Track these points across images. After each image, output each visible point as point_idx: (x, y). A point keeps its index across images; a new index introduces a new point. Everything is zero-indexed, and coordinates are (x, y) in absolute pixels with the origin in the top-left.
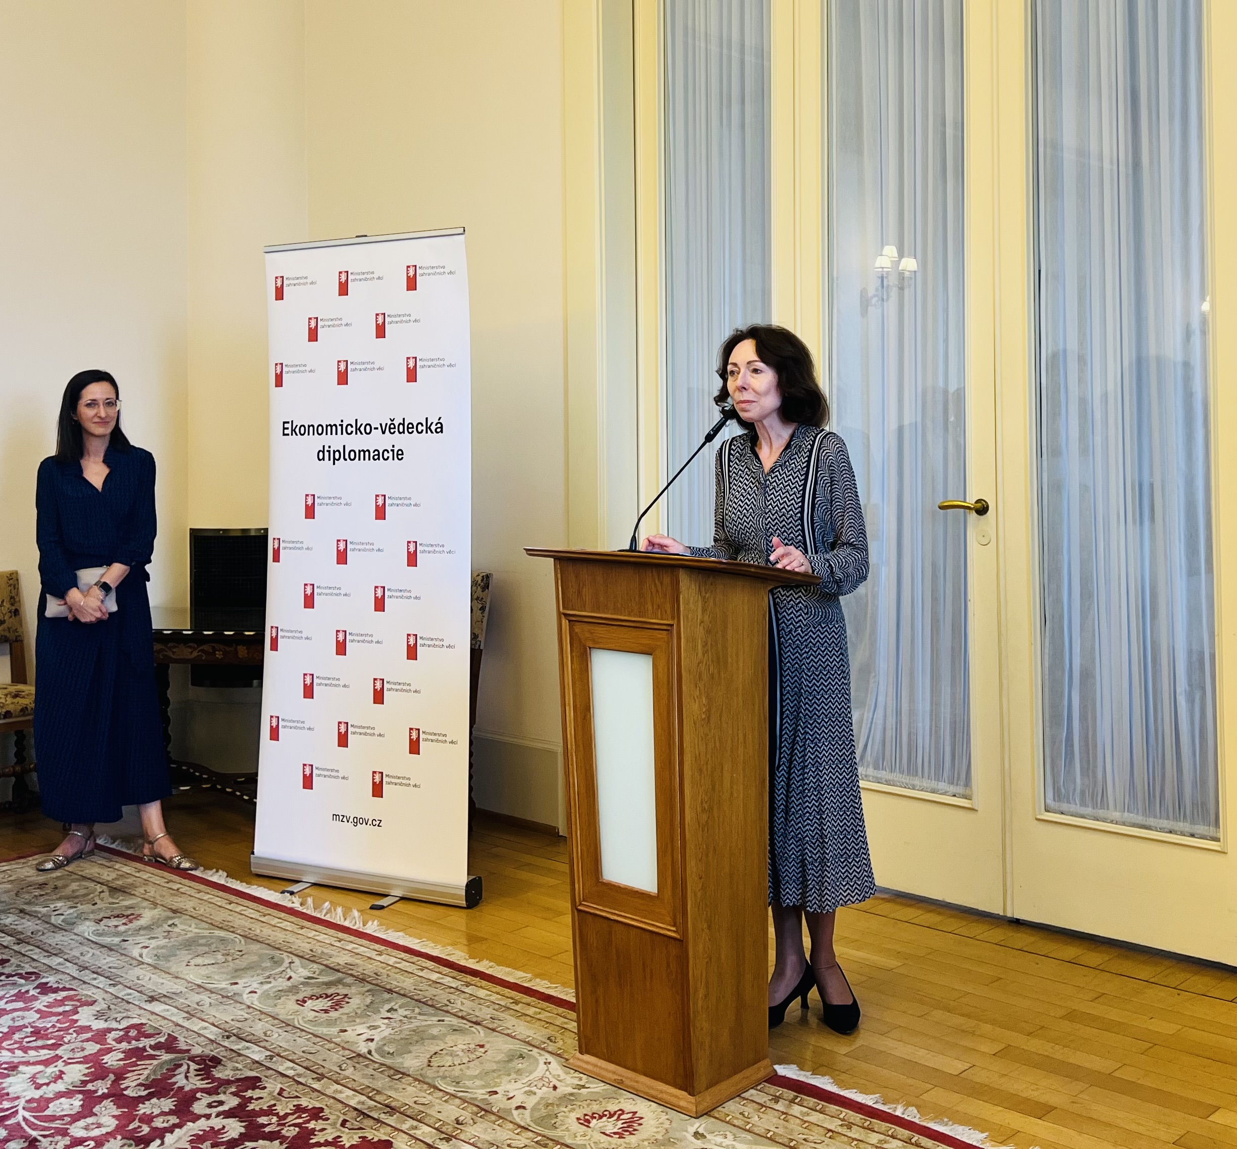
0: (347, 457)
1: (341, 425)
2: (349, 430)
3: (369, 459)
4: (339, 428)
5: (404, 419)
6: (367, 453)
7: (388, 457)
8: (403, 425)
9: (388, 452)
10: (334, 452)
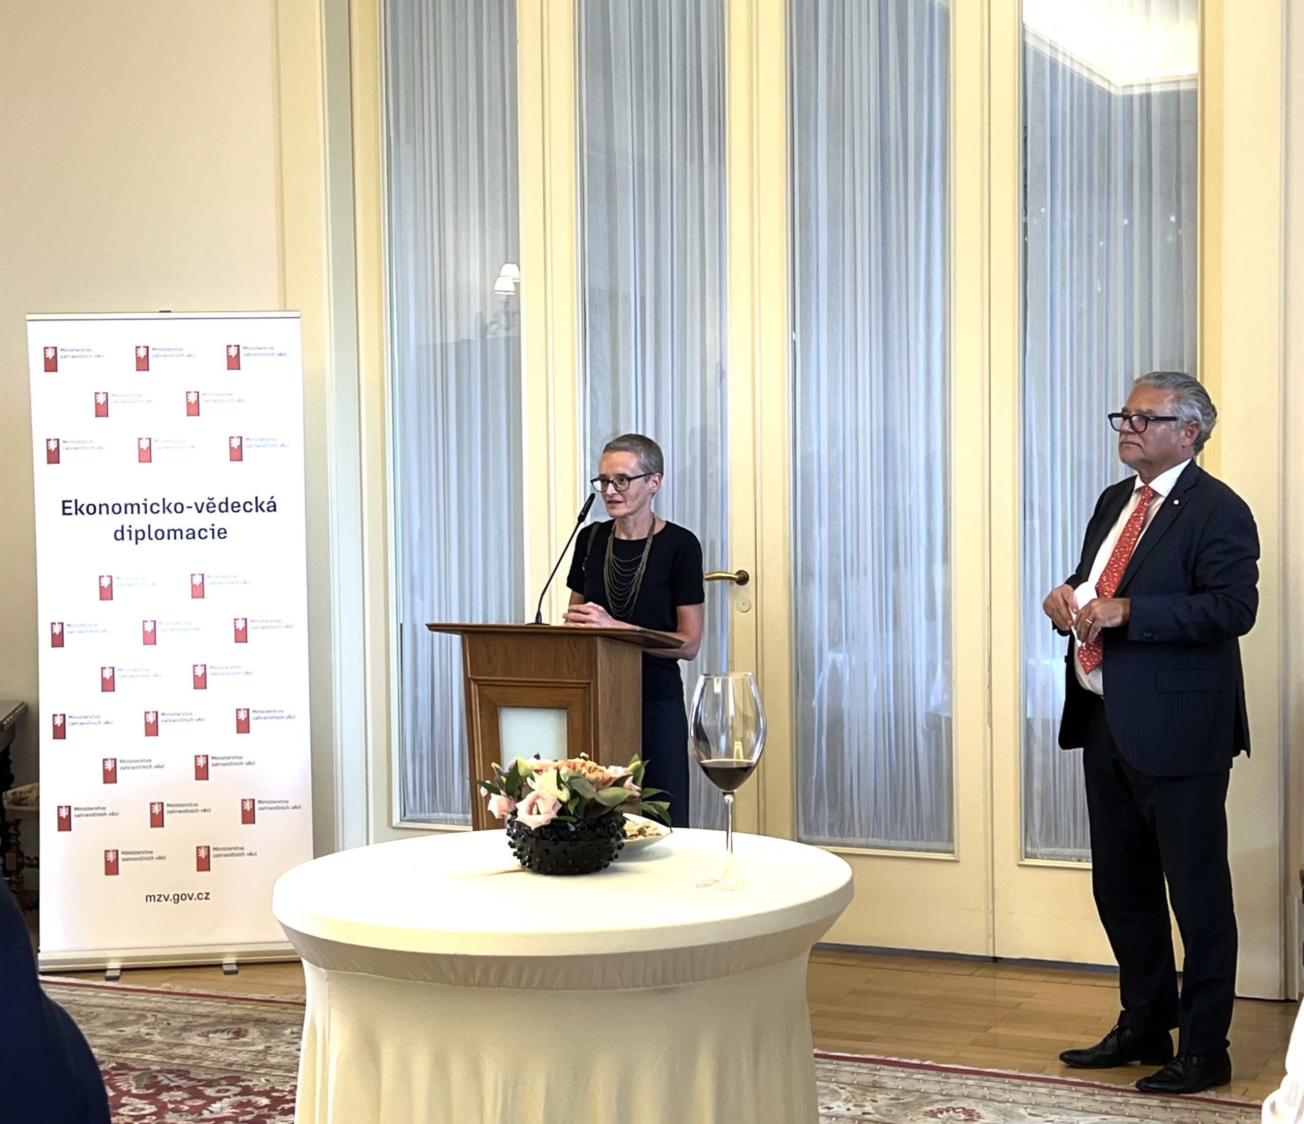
0: (153, 536)
1: (145, 505)
2: (155, 508)
3: (182, 538)
4: (142, 508)
5: (227, 499)
6: (178, 533)
7: (206, 537)
8: (226, 504)
9: (206, 531)
10: (137, 532)
